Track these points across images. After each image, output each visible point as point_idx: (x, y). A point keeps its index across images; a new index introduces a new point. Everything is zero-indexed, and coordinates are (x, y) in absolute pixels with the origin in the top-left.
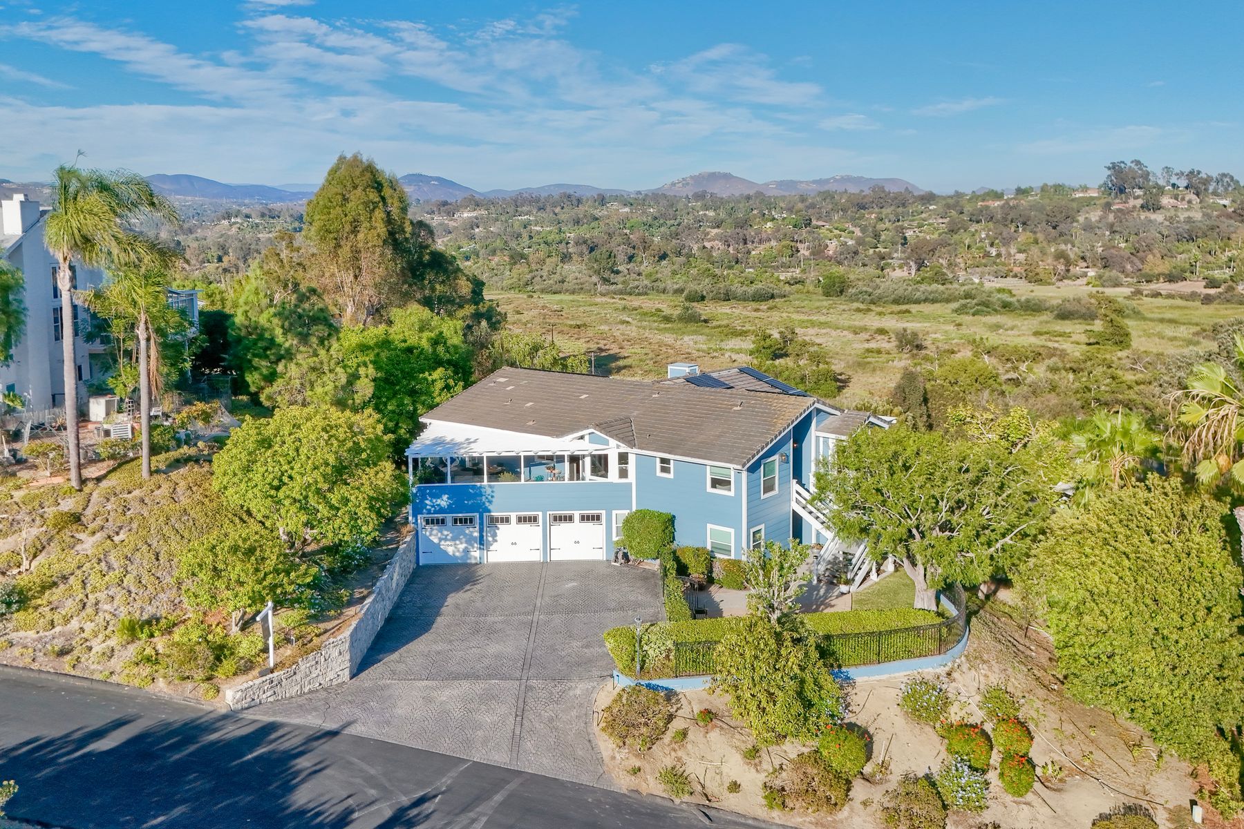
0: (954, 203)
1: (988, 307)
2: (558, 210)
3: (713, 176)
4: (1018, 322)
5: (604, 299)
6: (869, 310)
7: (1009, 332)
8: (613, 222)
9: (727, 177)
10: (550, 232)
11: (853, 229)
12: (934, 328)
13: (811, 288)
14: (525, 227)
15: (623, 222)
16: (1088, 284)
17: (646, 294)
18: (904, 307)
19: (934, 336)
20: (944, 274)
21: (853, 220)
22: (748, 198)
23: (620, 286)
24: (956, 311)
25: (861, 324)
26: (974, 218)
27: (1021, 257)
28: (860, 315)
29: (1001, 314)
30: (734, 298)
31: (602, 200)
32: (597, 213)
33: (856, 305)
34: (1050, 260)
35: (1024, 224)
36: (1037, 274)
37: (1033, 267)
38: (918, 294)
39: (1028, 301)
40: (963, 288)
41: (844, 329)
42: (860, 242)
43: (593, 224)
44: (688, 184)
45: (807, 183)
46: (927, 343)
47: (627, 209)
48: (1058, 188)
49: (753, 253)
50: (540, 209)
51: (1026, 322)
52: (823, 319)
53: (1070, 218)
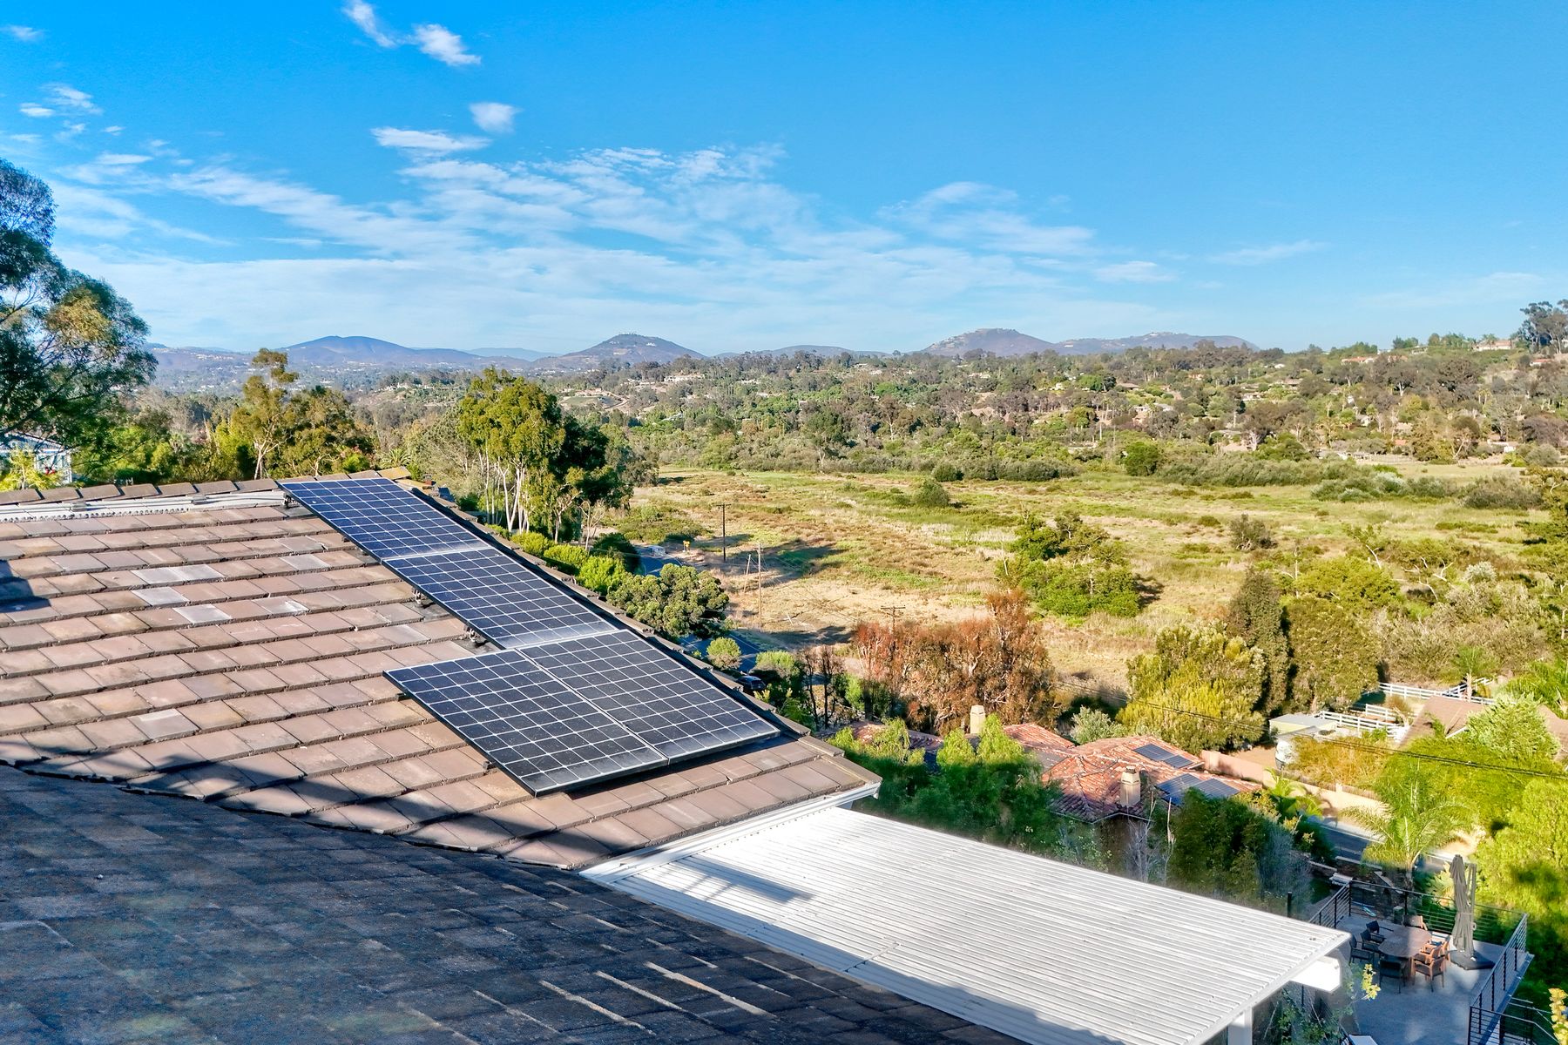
0: (1310, 360)
1: (1364, 490)
2: (792, 373)
3: (994, 334)
4: (1412, 510)
5: (826, 477)
6: (1191, 493)
7: (1399, 525)
8: (859, 387)
9: (1012, 335)
10: (778, 399)
11: (1173, 393)
12: (1287, 518)
13: (1111, 465)
14: (749, 393)
15: (871, 386)
16: (1506, 462)
17: (885, 471)
18: (1242, 490)
19: (1287, 528)
20: (1299, 447)
21: (1172, 381)
22: (1035, 357)
23: (850, 461)
24: (1317, 495)
25: (1180, 511)
26: (1336, 379)
27: (1406, 427)
28: (1178, 500)
29: (1384, 500)
30: (1002, 477)
31: (848, 360)
32: (840, 376)
33: (1172, 486)
34: (1447, 431)
35: (1407, 385)
36: (1431, 449)
37: (1424, 438)
38: (1263, 472)
39: (1424, 481)
40: (1327, 466)
41: (1153, 517)
42: (1181, 407)
43: (832, 389)
44: (961, 344)
45: (1113, 342)
46: (1278, 538)
47: (879, 372)
48: (1453, 340)
49: (1036, 422)
50: (769, 372)
51: (1422, 512)
52: (1124, 504)
53: (1472, 376)
